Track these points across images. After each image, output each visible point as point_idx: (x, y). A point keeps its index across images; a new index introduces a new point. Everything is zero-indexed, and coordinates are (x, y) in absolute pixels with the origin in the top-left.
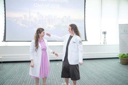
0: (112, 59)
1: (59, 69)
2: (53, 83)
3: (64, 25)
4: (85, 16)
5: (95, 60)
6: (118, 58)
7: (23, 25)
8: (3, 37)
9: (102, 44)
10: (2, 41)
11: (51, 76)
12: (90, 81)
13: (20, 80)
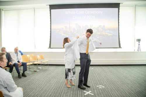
1: (94, 73)
3: (99, 34)
4: (119, 25)
5: (128, 66)
9: (136, 51)
10: (48, 48)
12: (123, 86)
13: (61, 80)
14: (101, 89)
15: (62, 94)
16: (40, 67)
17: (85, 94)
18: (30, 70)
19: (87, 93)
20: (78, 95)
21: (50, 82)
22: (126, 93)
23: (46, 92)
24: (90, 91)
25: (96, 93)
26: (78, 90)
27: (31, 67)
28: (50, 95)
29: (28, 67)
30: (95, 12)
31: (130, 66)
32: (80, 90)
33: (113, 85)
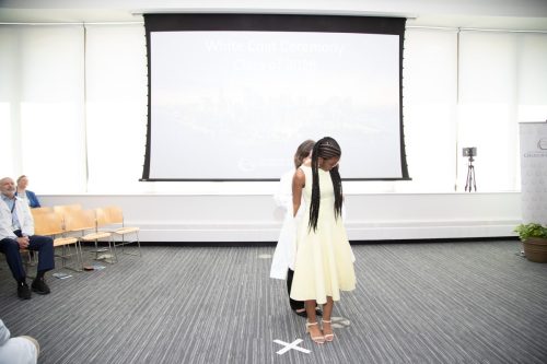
0: (495, 243)
4: (401, 97)
5: (435, 246)
6: (515, 239)
7: (200, 129)
9: (461, 189)
10: (140, 180)
12: (417, 316)
13: (191, 301)
14: (337, 329)
15: (194, 354)
16: (108, 255)
17: (281, 352)
18: (67, 265)
19: (288, 346)
20: (255, 356)
21: (144, 314)
22: (424, 340)
24: (299, 341)
26: (253, 336)
27: (70, 254)
28: (148, 361)
29: (57, 253)
31: (440, 246)
32: (260, 336)
33: (382, 314)
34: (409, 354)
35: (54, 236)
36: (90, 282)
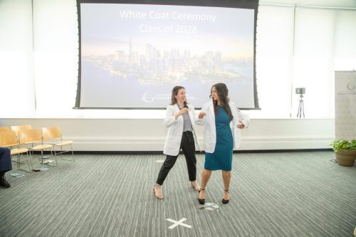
0: (317, 153)
2: (180, 202)
3: (207, 72)
4: (255, 52)
5: (276, 155)
6: (331, 150)
7: (116, 73)
8: (75, 100)
9: (294, 116)
10: (74, 108)
11: (177, 187)
12: (264, 202)
13: (108, 192)
14: (210, 211)
15: (111, 229)
16: (50, 160)
17: (171, 227)
18: (21, 168)
19: (176, 223)
20: (153, 230)
21: (78, 199)
22: (269, 219)
23: (64, 228)
24: (184, 219)
25: (198, 223)
26: (152, 217)
27: (23, 159)
28: (79, 234)
29: (14, 159)
30: (196, 16)
31: (280, 154)
32: (157, 216)
33: (241, 201)
34: (259, 228)
35: (12, 147)
36: (37, 180)
